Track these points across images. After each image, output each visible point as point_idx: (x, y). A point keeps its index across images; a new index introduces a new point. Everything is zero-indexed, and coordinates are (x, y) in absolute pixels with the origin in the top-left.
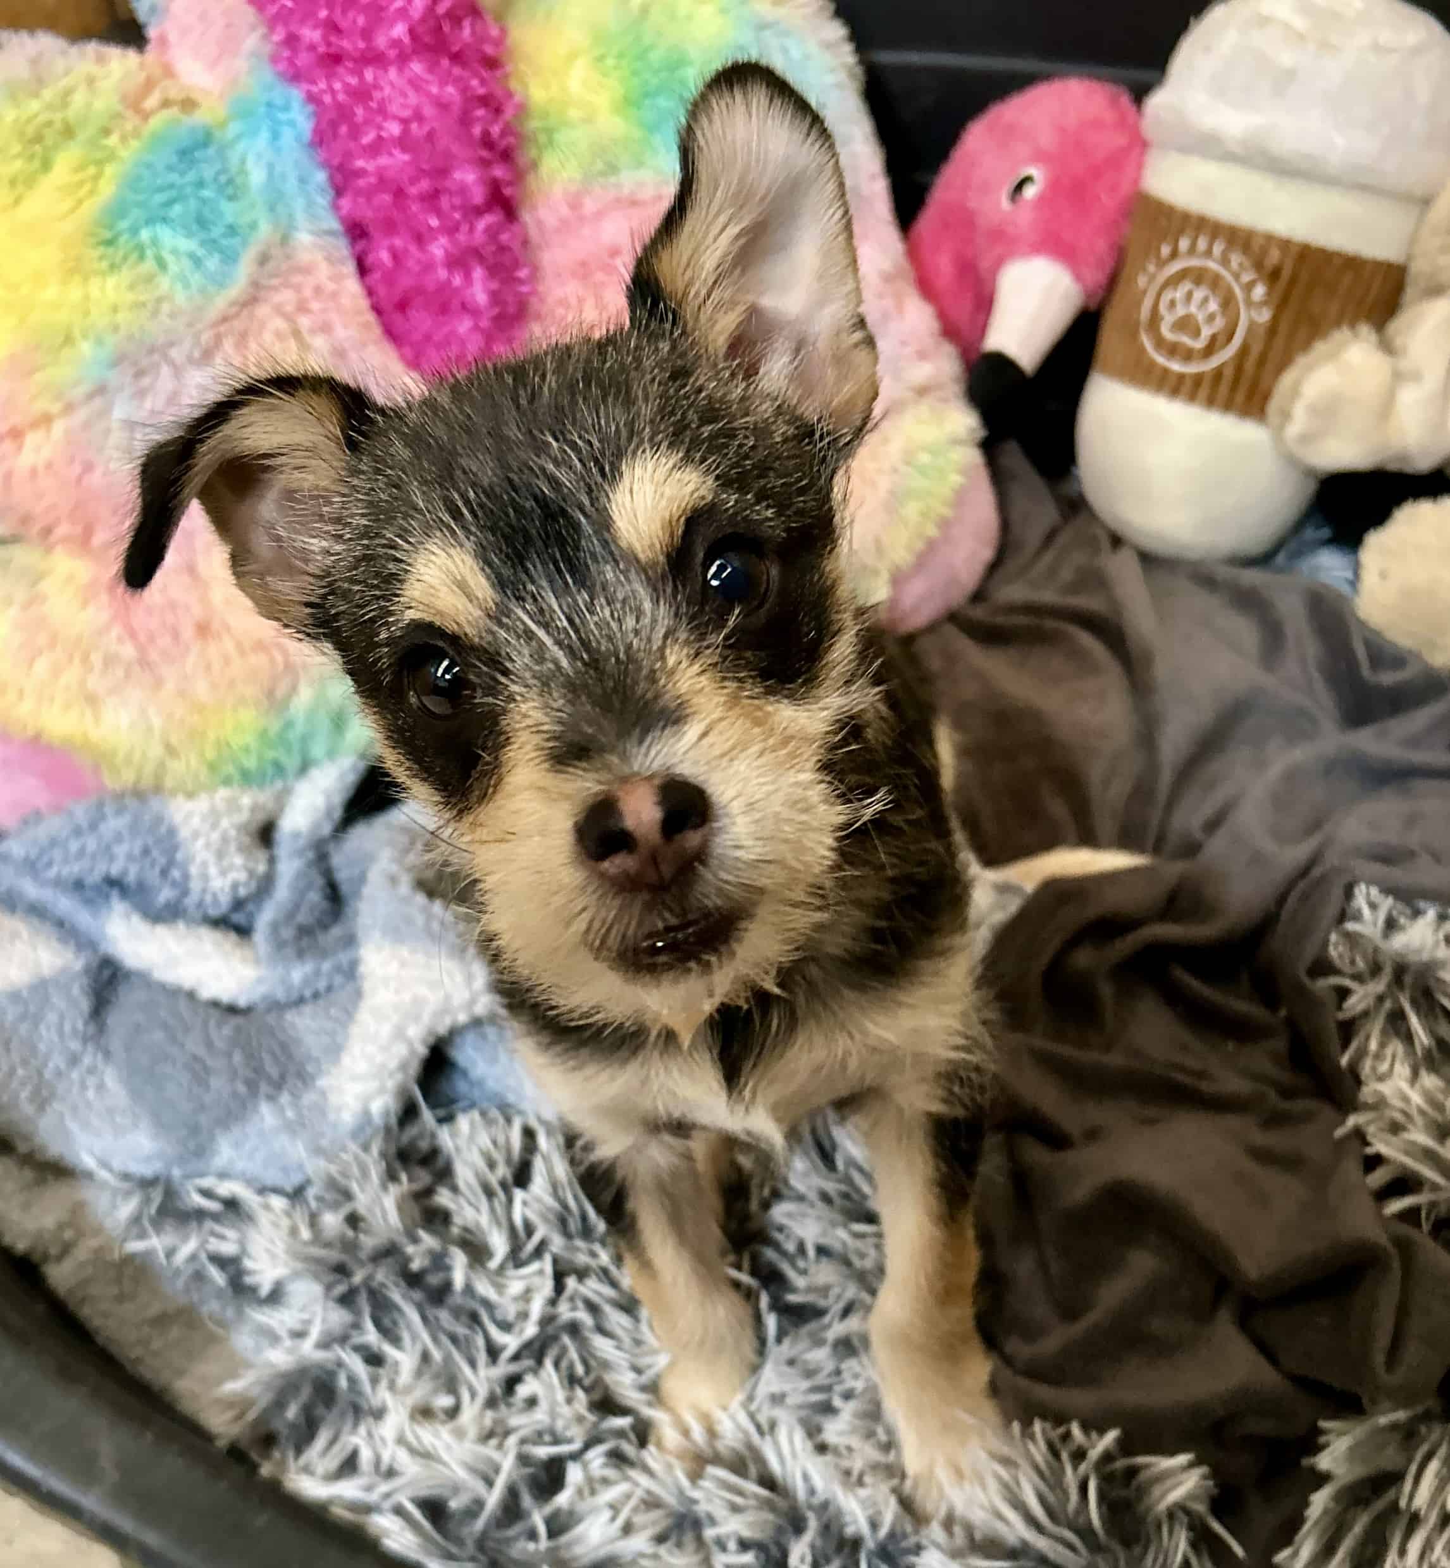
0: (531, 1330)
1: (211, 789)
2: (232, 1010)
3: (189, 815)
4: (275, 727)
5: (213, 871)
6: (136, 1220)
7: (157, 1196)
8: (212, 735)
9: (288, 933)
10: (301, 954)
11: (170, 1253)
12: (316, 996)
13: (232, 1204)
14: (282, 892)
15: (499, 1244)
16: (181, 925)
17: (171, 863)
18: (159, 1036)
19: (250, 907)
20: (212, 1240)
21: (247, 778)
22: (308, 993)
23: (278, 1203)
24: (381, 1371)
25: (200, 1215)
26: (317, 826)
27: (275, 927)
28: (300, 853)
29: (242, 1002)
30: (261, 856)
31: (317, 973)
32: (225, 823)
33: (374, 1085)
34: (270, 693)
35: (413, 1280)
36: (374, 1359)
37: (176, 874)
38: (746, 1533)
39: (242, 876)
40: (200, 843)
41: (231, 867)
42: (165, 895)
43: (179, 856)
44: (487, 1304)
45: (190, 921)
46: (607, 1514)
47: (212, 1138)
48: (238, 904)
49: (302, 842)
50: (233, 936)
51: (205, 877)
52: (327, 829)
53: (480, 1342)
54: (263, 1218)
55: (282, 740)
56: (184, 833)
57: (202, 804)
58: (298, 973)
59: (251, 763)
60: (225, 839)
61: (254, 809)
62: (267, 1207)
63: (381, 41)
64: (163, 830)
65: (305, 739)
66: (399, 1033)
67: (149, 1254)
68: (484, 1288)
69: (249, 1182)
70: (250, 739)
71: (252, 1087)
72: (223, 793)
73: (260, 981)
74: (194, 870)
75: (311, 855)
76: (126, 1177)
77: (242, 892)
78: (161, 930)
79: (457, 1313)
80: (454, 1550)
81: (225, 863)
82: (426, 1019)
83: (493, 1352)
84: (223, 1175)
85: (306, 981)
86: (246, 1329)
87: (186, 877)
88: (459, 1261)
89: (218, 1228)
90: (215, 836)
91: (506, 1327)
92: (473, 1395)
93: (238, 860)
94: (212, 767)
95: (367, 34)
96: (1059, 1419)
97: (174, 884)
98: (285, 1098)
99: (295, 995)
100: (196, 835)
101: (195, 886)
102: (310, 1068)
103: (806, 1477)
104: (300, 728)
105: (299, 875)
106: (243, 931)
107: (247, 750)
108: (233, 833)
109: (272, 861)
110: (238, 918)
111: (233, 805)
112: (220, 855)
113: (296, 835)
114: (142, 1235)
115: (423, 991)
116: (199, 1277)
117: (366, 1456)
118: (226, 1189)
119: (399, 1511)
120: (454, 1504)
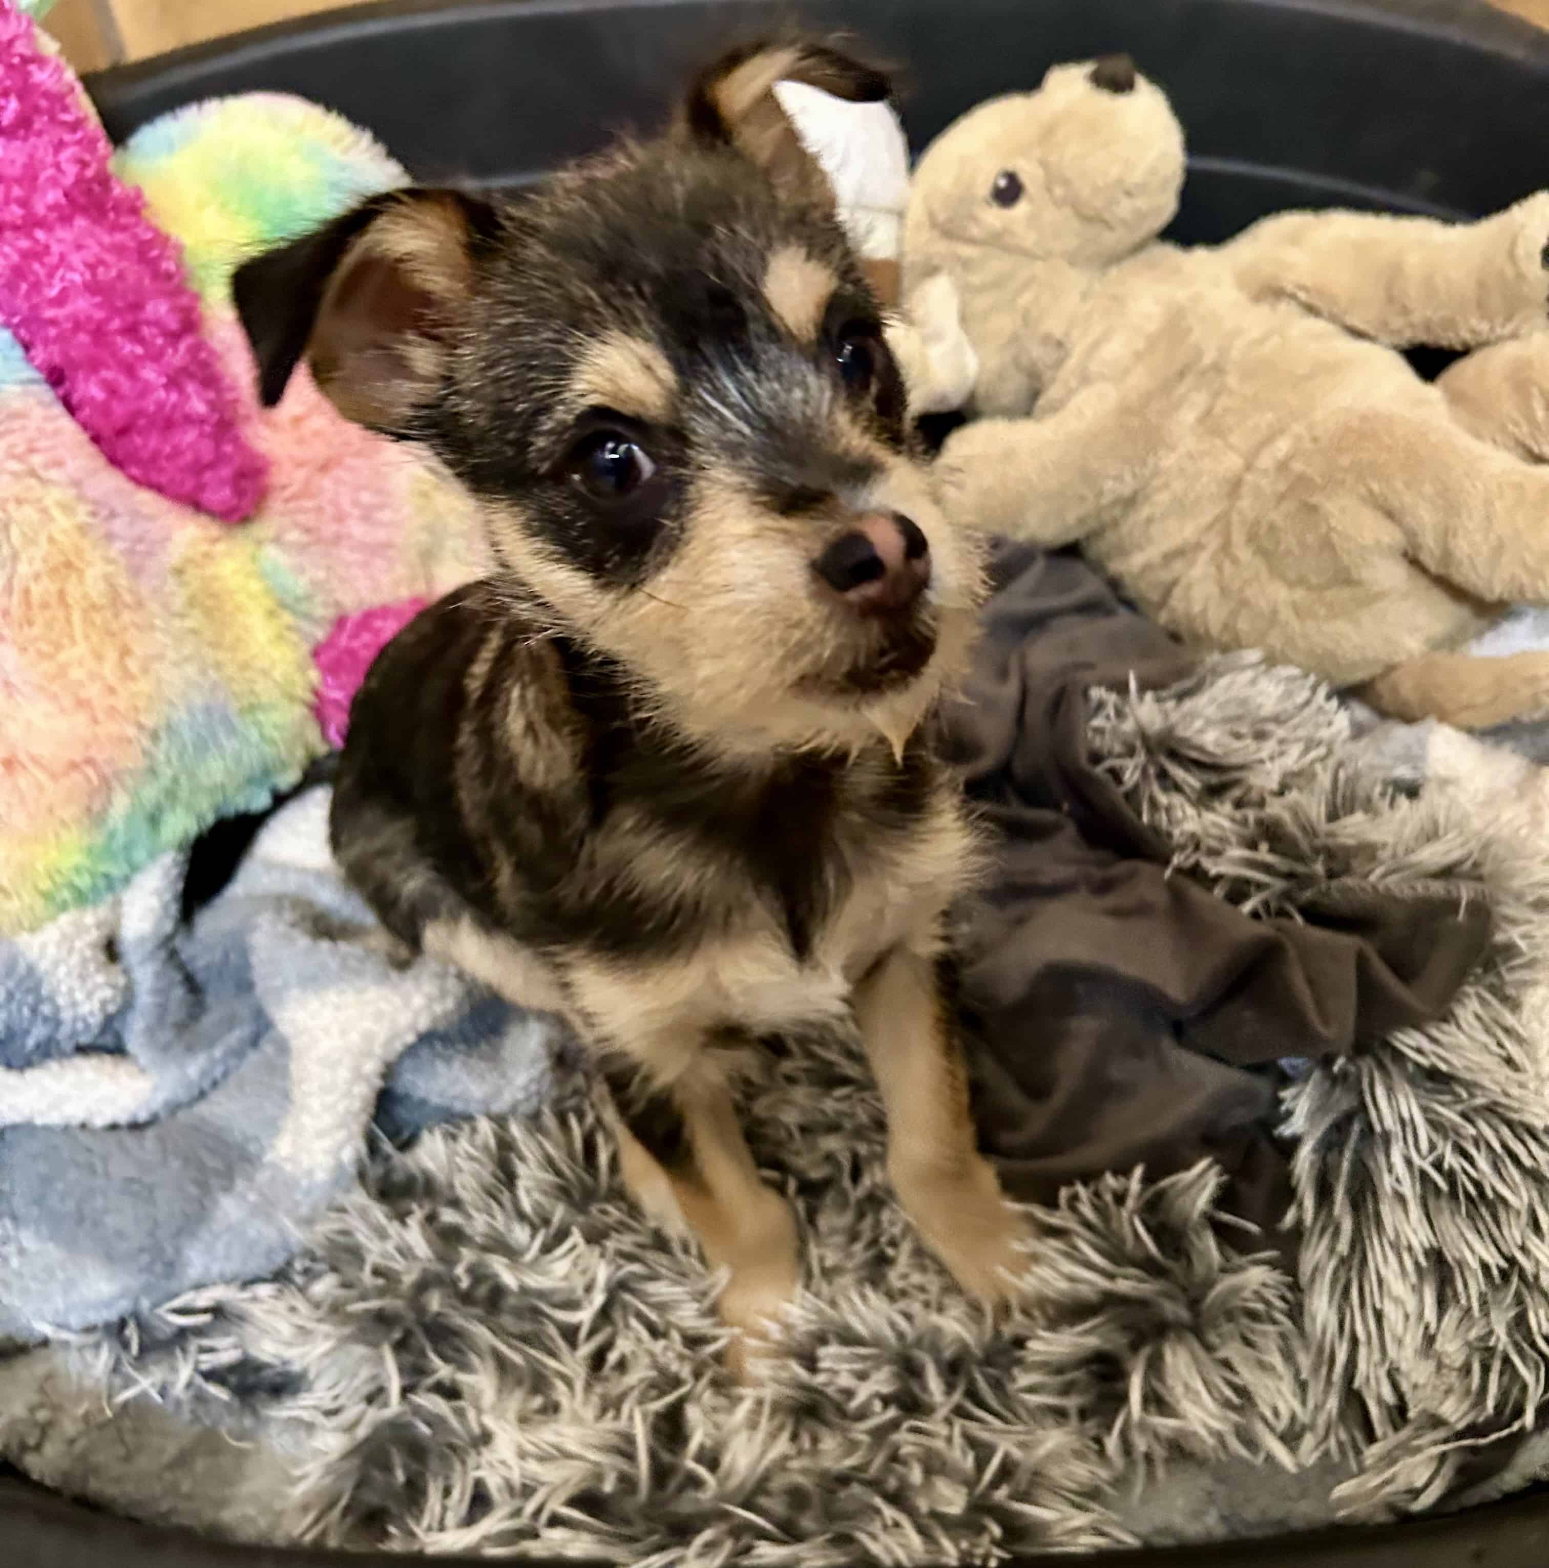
0: (599, 1297)
1: (53, 918)
2: (135, 1127)
3: (43, 947)
4: (99, 839)
5: (79, 996)
6: (116, 1369)
8: (40, 866)
9: (166, 1035)
10: (190, 1049)
11: (165, 1388)
12: (215, 1084)
13: (218, 1311)
14: (145, 999)
16: (54, 1065)
17: (39, 1000)
18: (73, 1174)
19: (117, 1025)
20: (204, 1357)
21: (82, 898)
22: (206, 1084)
23: (265, 1290)
25: (184, 1336)
27: (150, 1032)
28: (151, 956)
29: (143, 1116)
30: (116, 969)
31: (213, 1062)
32: (78, 944)
33: (341, 1134)
34: (89, 809)
35: (467, 1298)
36: (452, 1392)
37: (46, 1009)
39: (108, 993)
40: (62, 970)
41: (97, 987)
42: (38, 1033)
43: (44, 992)
44: (541, 1294)
45: (63, 1055)
47: (178, 1251)
48: (109, 1022)
49: (149, 946)
50: (107, 1059)
51: (74, 1004)
52: (168, 927)
53: (553, 1331)
54: (256, 1310)
55: (108, 853)
56: (43, 966)
57: (51, 934)
58: (194, 1068)
59: (83, 882)
60: (84, 962)
61: (99, 926)
62: (255, 1299)
64: (22, 968)
65: (128, 847)
67: (144, 1395)
69: (227, 1281)
70: (78, 858)
71: (204, 1186)
72: (64, 919)
73: (155, 1089)
74: (61, 1001)
75: (163, 954)
76: (89, 1329)
77: (111, 1009)
78: (32, 1075)
79: (516, 1313)
81: (90, 984)
83: (570, 1335)
84: (199, 1286)
85: (204, 1074)
86: (271, 1429)
87: (57, 1009)
88: (500, 1265)
90: (75, 959)
91: (574, 1306)
92: (567, 1381)
93: (100, 979)
94: (47, 896)
96: (1090, 1176)
97: (46, 1019)
98: (240, 1184)
99: (196, 1092)
100: (56, 964)
101: (66, 1015)
102: (252, 1148)
104: (121, 839)
105: (158, 975)
106: (118, 1050)
107: (77, 870)
108: (88, 953)
109: (126, 972)
110: (108, 1040)
111: (80, 929)
112: (83, 978)
113: (142, 940)
114: (128, 1382)
115: (367, 1025)
116: (200, 1398)
117: (493, 1484)
118: (204, 1299)
119: (557, 1520)
120: (604, 1489)
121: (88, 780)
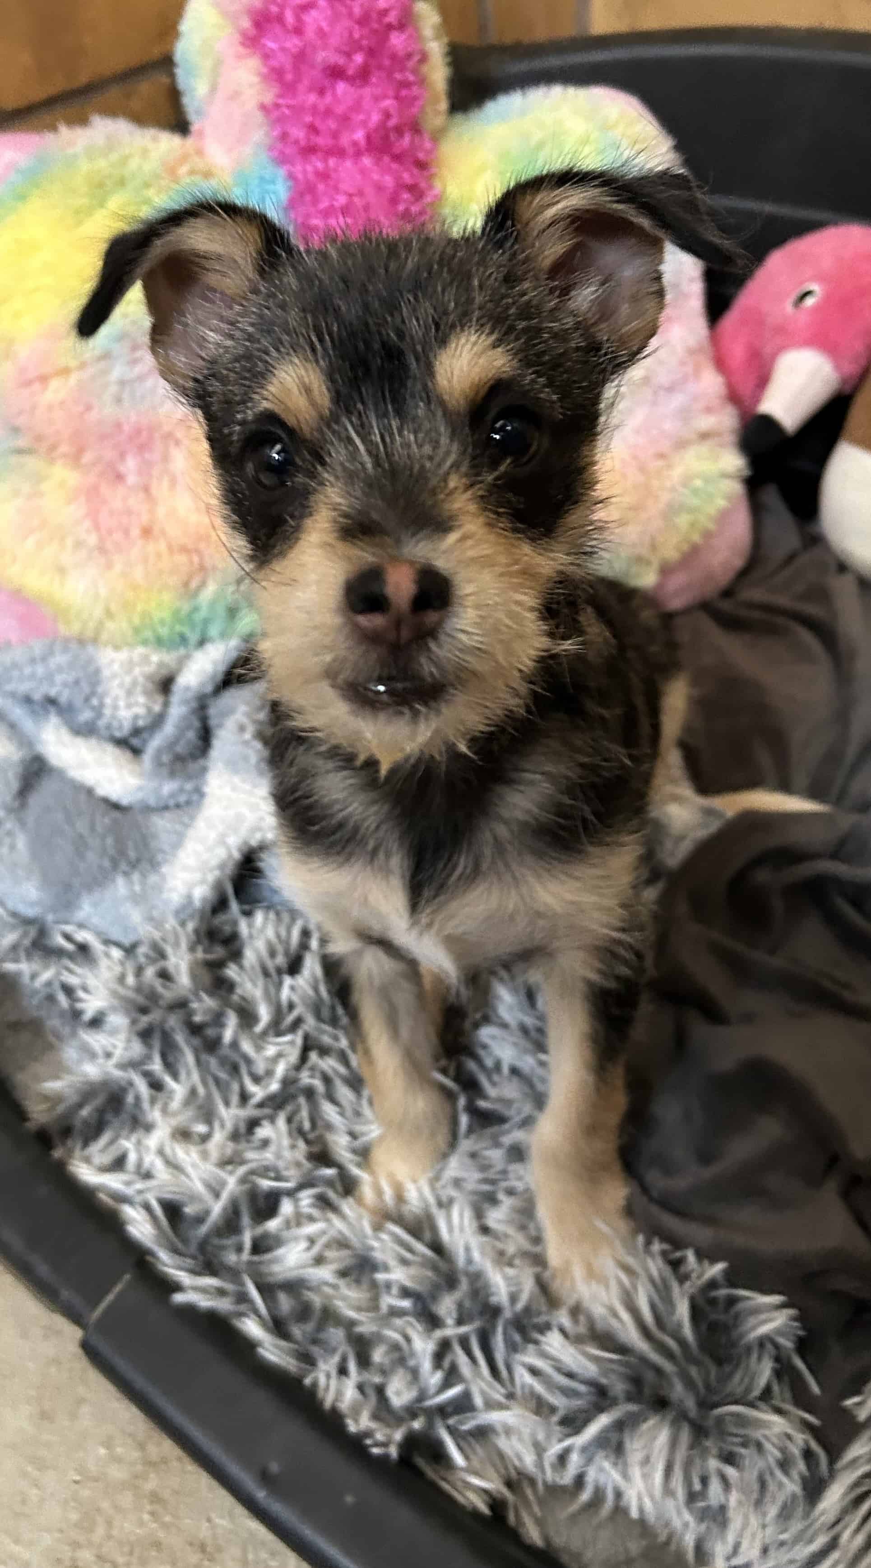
0: (274, 1086)
1: (131, 646)
2: (116, 806)
3: (112, 661)
4: (186, 607)
5: (122, 703)
6: (14, 948)
7: (33, 932)
8: (139, 608)
9: (165, 758)
10: (172, 774)
11: (34, 976)
12: (178, 806)
13: (83, 949)
14: (169, 729)
15: (264, 1014)
16: (93, 741)
17: (93, 693)
18: (60, 816)
19: (145, 735)
20: (65, 973)
21: (159, 642)
22: (172, 803)
23: (116, 953)
24: (159, 1095)
25: (59, 953)
26: (203, 684)
27: (159, 752)
28: (186, 702)
29: (125, 802)
30: (160, 699)
31: (181, 790)
32: (137, 671)
33: (197, 876)
34: (186, 584)
35: (195, 1030)
36: (156, 1086)
37: (95, 702)
38: (408, 1284)
39: (141, 711)
40: (116, 682)
41: (137, 704)
42: (86, 715)
43: (100, 690)
44: (248, 1061)
45: (100, 737)
46: (303, 1245)
47: (78, 896)
48: (137, 732)
49: (190, 695)
50: (128, 755)
51: (115, 707)
52: (209, 689)
53: (235, 1087)
54: (104, 963)
55: (189, 619)
56: (106, 673)
57: (123, 655)
58: (168, 787)
59: (164, 632)
60: (134, 683)
61: (161, 665)
62: (107, 955)
63: (345, 140)
64: (91, 669)
65: (206, 622)
66: (222, 841)
67: (18, 974)
68: (247, 1046)
69: (98, 934)
70: (166, 615)
71: (115, 865)
72: (141, 650)
73: (140, 788)
74: (108, 701)
75: (194, 705)
76: (14, 914)
77: (141, 723)
78: (80, 741)
79: (223, 1062)
80: (180, 1245)
81: (132, 700)
82: (243, 832)
83: (244, 1097)
84: (81, 926)
85: (172, 795)
86: (74, 1043)
87: (102, 705)
88: (232, 1021)
89: (72, 966)
90: (128, 680)
91: (257, 1080)
92: (223, 1126)
93: (141, 699)
94: (137, 631)
95: (335, 135)
96: (677, 1243)
97: (93, 708)
98: (136, 877)
99: (162, 804)
100: (114, 676)
101: (107, 712)
102: (159, 857)
103: (468, 1249)
104: (203, 613)
105: (184, 718)
106: (136, 752)
107: (162, 622)
108: (141, 679)
109: (166, 704)
110: (135, 742)
111: (145, 659)
112: (129, 693)
113: (187, 688)
114: (16, 960)
115: (245, 811)
116: (51, 999)
117: (132, 1158)
118: (82, 936)
119: (147, 1207)
120: (188, 1210)
121: (191, 562)
